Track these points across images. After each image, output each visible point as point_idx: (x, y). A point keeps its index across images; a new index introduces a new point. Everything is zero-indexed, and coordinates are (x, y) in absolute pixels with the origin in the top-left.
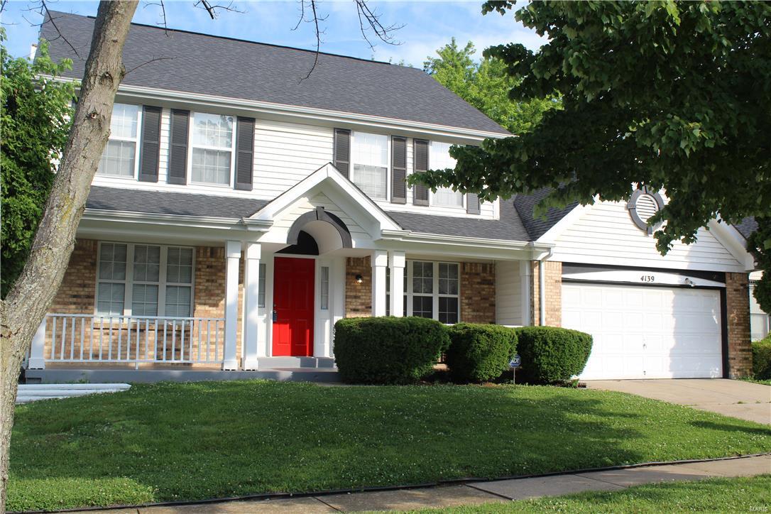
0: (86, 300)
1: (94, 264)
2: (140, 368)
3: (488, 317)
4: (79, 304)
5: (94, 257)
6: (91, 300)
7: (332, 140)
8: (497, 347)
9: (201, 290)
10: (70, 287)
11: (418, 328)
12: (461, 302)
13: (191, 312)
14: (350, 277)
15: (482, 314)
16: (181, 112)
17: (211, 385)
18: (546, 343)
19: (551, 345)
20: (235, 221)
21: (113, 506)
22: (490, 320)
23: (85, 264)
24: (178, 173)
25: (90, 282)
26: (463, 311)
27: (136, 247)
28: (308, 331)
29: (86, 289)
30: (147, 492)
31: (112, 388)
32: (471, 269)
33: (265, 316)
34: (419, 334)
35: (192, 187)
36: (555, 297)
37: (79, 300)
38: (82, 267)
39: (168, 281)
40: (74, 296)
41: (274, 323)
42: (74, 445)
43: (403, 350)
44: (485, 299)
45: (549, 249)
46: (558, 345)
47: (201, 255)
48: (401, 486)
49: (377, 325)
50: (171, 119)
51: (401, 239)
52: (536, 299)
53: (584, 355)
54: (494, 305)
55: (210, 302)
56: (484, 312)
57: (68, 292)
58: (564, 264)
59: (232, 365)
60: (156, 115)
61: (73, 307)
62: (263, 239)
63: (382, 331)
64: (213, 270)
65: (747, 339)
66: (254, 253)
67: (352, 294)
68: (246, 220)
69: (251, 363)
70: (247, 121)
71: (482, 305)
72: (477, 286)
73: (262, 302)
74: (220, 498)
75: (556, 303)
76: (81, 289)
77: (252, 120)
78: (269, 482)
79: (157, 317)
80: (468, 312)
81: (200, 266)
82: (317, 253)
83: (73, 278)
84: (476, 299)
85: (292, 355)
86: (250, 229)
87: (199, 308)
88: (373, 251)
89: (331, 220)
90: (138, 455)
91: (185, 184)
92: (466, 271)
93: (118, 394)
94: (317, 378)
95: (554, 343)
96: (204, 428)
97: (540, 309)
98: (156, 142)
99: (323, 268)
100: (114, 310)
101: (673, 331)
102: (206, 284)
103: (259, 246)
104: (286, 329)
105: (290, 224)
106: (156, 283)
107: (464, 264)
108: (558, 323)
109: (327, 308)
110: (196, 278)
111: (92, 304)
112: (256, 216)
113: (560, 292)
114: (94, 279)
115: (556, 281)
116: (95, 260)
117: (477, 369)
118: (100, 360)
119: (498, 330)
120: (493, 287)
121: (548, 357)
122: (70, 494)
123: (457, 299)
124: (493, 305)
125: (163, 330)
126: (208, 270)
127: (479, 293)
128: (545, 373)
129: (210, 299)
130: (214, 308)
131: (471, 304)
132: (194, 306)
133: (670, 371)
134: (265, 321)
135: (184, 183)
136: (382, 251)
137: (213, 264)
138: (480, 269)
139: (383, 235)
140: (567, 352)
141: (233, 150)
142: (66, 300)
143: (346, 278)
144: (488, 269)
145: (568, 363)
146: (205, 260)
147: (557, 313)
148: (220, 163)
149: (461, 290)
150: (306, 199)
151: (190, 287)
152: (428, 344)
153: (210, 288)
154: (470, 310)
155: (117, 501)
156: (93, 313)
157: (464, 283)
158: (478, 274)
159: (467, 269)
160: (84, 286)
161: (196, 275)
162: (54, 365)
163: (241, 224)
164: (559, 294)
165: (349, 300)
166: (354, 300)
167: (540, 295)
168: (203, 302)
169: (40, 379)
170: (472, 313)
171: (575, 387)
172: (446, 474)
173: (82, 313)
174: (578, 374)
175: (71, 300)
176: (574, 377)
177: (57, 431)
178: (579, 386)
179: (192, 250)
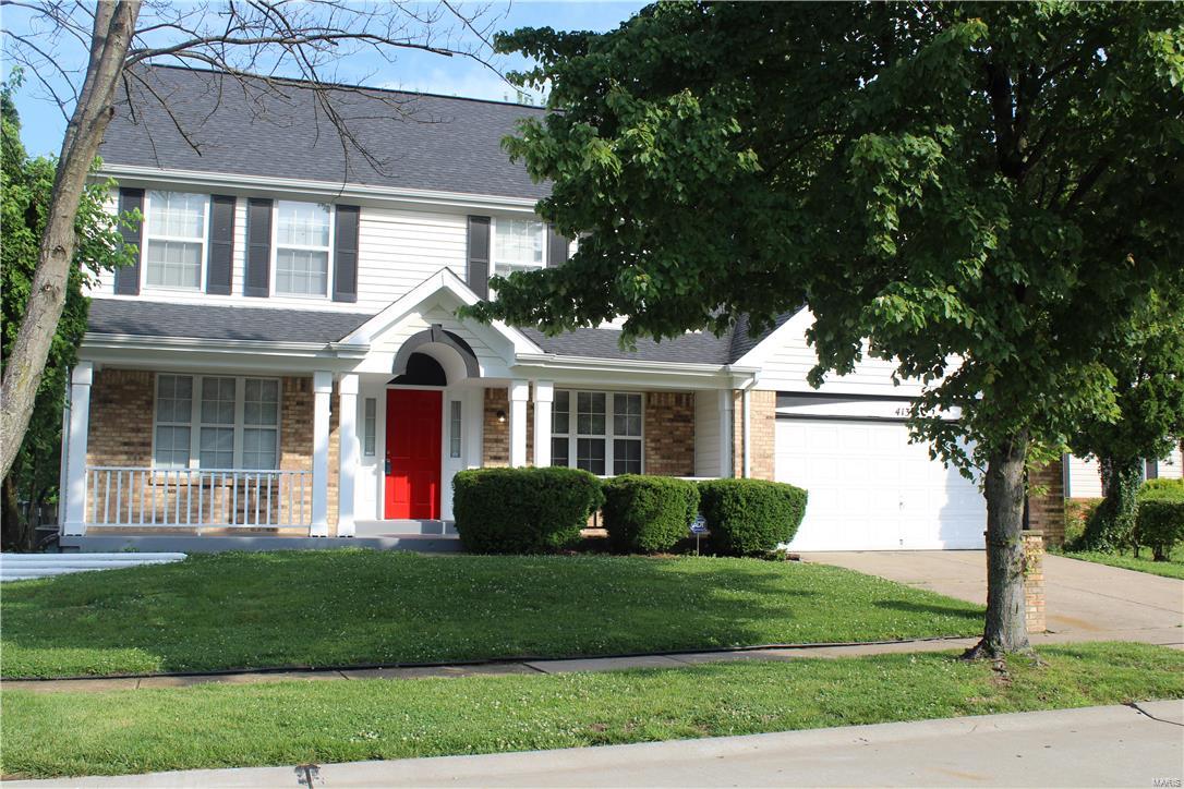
0: (140, 449)
1: (150, 403)
2: (203, 534)
3: (684, 466)
4: (132, 453)
5: (149, 393)
6: (147, 449)
7: (464, 232)
8: (668, 506)
9: (289, 434)
10: (120, 432)
11: (556, 482)
12: (646, 446)
13: (275, 462)
14: (488, 414)
15: (674, 462)
16: (262, 202)
17: (282, 554)
18: (737, 501)
19: (744, 503)
20: (321, 346)
21: (115, 675)
22: (686, 470)
23: (139, 403)
24: (257, 282)
25: (146, 426)
26: (650, 458)
27: (204, 379)
28: (433, 486)
29: (140, 435)
30: (155, 662)
31: (163, 558)
32: (659, 401)
33: (375, 466)
34: (558, 489)
35: (276, 301)
36: (766, 439)
37: (132, 449)
38: (135, 407)
39: (245, 423)
40: (125, 444)
41: (387, 475)
42: (92, 618)
43: (535, 510)
44: (679, 441)
45: (753, 374)
46: (754, 504)
47: (289, 388)
48: (443, 662)
49: (502, 477)
50: (248, 211)
51: (543, 365)
52: (738, 442)
53: (793, 517)
54: (693, 450)
55: (301, 449)
56: (678, 459)
57: (117, 439)
58: (779, 394)
59: (322, 529)
60: (228, 206)
61: (124, 457)
62: (359, 368)
63: (508, 485)
64: (304, 408)
65: (1057, 495)
66: (350, 386)
67: (491, 437)
68: (334, 345)
69: (346, 527)
70: (348, 211)
71: (675, 450)
72: (668, 424)
73: (369, 449)
74: (233, 669)
75: (767, 447)
76: (134, 434)
77: (356, 209)
78: (293, 655)
79: (233, 470)
80: (655, 460)
81: (288, 403)
82: (444, 383)
83: (123, 421)
84: (667, 441)
85: (411, 518)
86: (339, 356)
87: (286, 456)
88: (510, 381)
89: (452, 342)
90: (159, 627)
91: (267, 296)
92: (652, 403)
93: (169, 566)
94: (433, 546)
95: (748, 500)
96: (250, 602)
97: (743, 456)
98: (229, 243)
99: (453, 402)
100: (177, 461)
101: (944, 483)
102: (297, 426)
103: (357, 377)
104: (404, 483)
105: (397, 348)
106: (232, 426)
107: (649, 394)
108: (769, 474)
109: (459, 456)
110: (283, 419)
111: (149, 454)
112: (346, 340)
113: (773, 433)
114: (150, 421)
115: (768, 418)
116: (152, 397)
117: (641, 535)
118: (165, 524)
119: (668, 484)
120: (691, 425)
121: (741, 519)
122: (69, 662)
123: (639, 441)
124: (691, 450)
125: (244, 486)
126: (297, 408)
127: (671, 433)
128: (738, 541)
129: (300, 445)
130: (307, 457)
131: (659, 449)
132: (281, 455)
133: (941, 539)
134: (374, 473)
135: (265, 294)
136: (520, 381)
137: (305, 400)
138: (672, 400)
139: (518, 360)
140: (767, 512)
141: (331, 249)
142: (116, 449)
143: (485, 416)
144: (684, 400)
145: (769, 527)
146: (294, 394)
147: (768, 460)
148: (314, 266)
149: (646, 430)
150: (418, 315)
151: (275, 430)
152: (571, 503)
153: (301, 431)
154: (657, 457)
155: (119, 670)
156: (149, 466)
157: (649, 420)
158: (668, 408)
159: (654, 401)
160: (138, 430)
161: (283, 415)
162: (101, 531)
163: (329, 350)
164: (772, 435)
165: (489, 445)
167: (743, 436)
168: (292, 449)
169: (78, 547)
170: (660, 461)
171: (781, 560)
172: (501, 650)
173: (135, 465)
174: (786, 542)
175: (121, 448)
176: (781, 546)
177: (78, 605)
178: (789, 558)
179: (276, 382)
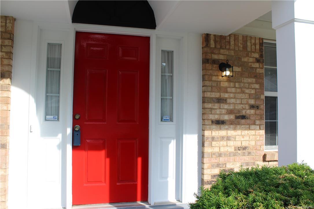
14: (208, 66)
28: (139, 160)
41: (74, 147)
82: (152, 25)
85: (112, 202)
104: (100, 158)
109: (171, 120)
143: (203, 69)
165: (209, 105)
166: (216, 106)
